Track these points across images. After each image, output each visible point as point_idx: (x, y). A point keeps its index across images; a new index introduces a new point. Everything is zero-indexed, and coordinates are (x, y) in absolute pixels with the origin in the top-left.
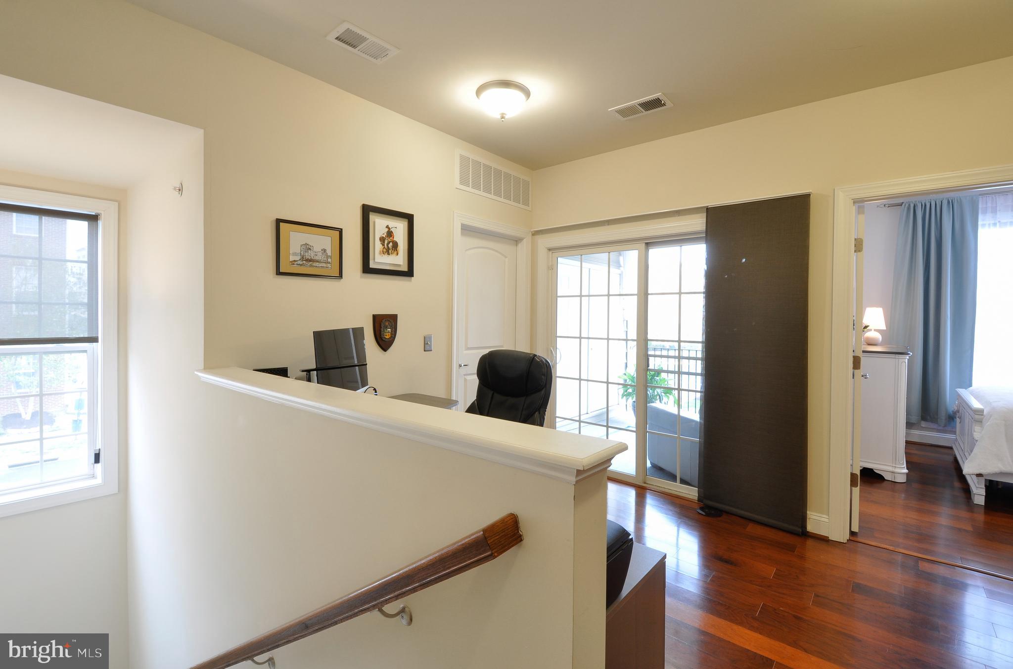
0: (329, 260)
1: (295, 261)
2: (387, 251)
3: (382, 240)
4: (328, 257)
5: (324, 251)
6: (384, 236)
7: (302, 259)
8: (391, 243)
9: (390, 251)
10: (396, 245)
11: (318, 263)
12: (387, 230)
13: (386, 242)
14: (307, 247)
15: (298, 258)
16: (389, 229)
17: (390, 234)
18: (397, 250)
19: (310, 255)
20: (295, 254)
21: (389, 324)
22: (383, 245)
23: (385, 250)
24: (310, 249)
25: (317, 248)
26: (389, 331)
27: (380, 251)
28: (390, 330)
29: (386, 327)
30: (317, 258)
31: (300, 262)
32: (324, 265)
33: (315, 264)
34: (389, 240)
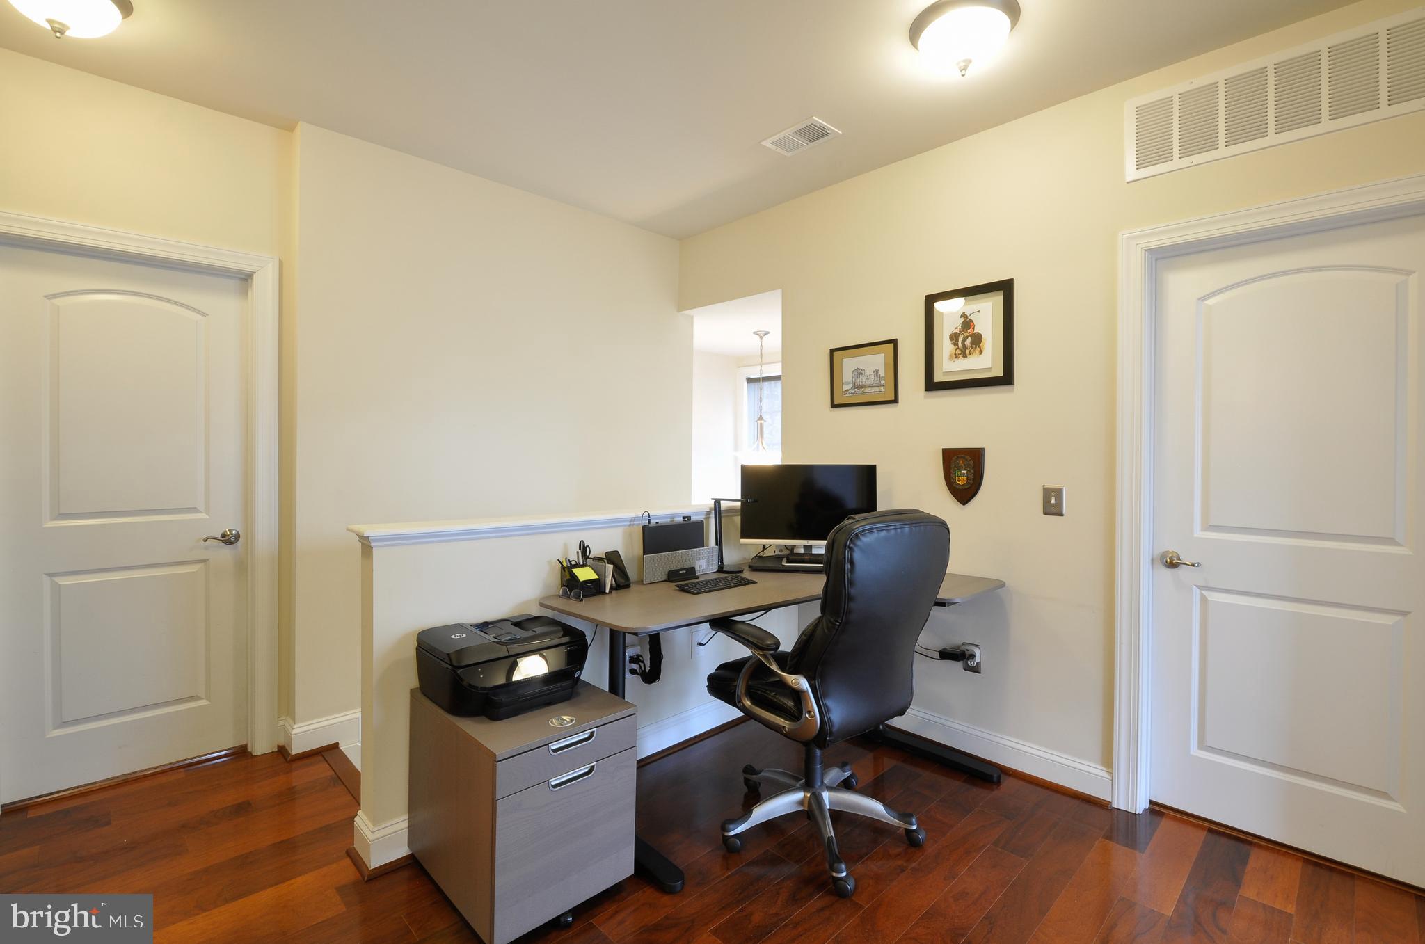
0: (883, 382)
1: (847, 390)
2: (963, 353)
3: (954, 338)
4: (880, 378)
5: (877, 372)
6: (957, 331)
7: (854, 386)
8: (969, 338)
9: (968, 351)
10: (977, 340)
11: (870, 389)
12: (962, 320)
13: (961, 339)
14: (859, 372)
15: (849, 386)
16: (967, 317)
17: (967, 323)
18: (979, 347)
19: (862, 380)
20: (848, 383)
21: (963, 462)
22: (956, 344)
23: (958, 352)
24: (861, 374)
25: (869, 371)
26: (964, 474)
27: (951, 356)
28: (965, 472)
29: (960, 469)
30: (868, 383)
31: (852, 391)
32: (877, 389)
33: (867, 390)
34: (966, 334)
